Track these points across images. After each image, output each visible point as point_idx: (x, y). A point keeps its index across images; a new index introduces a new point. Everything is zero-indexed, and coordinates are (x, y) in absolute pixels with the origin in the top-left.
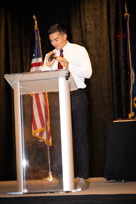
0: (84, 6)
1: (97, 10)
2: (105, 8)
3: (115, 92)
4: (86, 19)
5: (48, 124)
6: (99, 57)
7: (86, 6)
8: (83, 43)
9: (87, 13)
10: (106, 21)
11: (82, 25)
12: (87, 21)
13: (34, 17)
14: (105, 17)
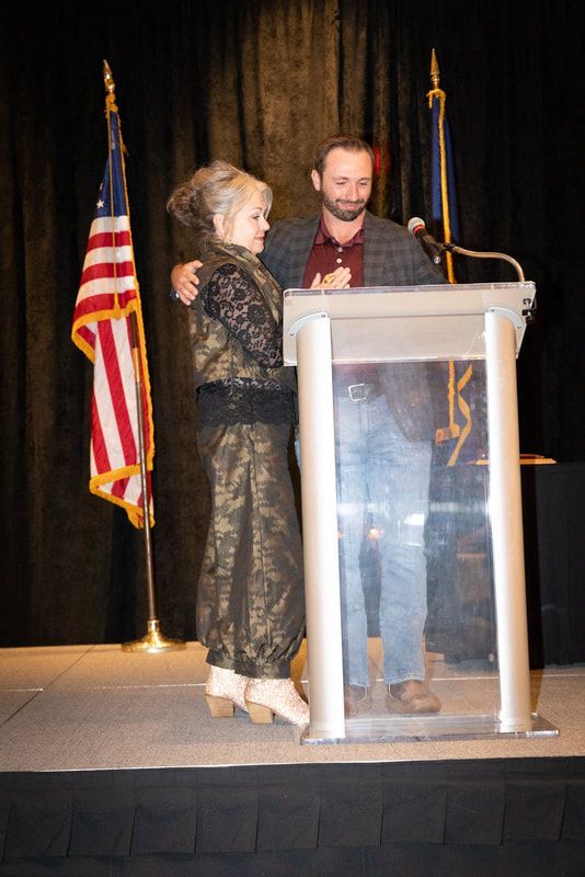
0: (256, 46)
1: (298, 66)
2: (332, 63)
4: (263, 94)
7: (262, 48)
9: (266, 74)
10: (335, 107)
11: (246, 111)
12: (264, 100)
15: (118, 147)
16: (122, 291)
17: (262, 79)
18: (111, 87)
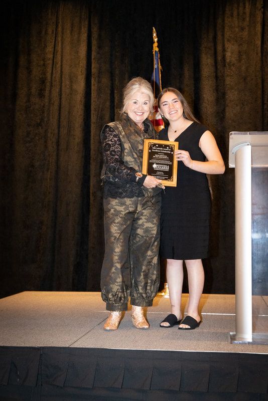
0: (223, 21)
1: (243, 30)
2: (259, 28)
4: (226, 43)
6: (242, 105)
7: (226, 22)
8: (217, 80)
9: (228, 34)
11: (218, 51)
12: (226, 46)
13: (154, 31)
15: (158, 67)
17: (226, 36)
18: (156, 40)
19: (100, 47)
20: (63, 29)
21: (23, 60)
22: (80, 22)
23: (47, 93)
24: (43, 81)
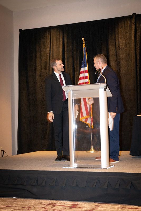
1: (127, 33)
2: (133, 32)
3: (139, 92)
4: (119, 39)
5: (91, 113)
6: (128, 67)
7: (119, 30)
8: (116, 56)
9: (120, 35)
10: (134, 41)
11: (116, 43)
12: (120, 41)
13: (83, 39)
14: (133, 38)
15: (85, 54)
16: (86, 82)
18: (84, 42)
19: (68, 46)
20: (53, 40)
21: (38, 55)
22: (60, 36)
23: (47, 68)
24: (46, 63)
